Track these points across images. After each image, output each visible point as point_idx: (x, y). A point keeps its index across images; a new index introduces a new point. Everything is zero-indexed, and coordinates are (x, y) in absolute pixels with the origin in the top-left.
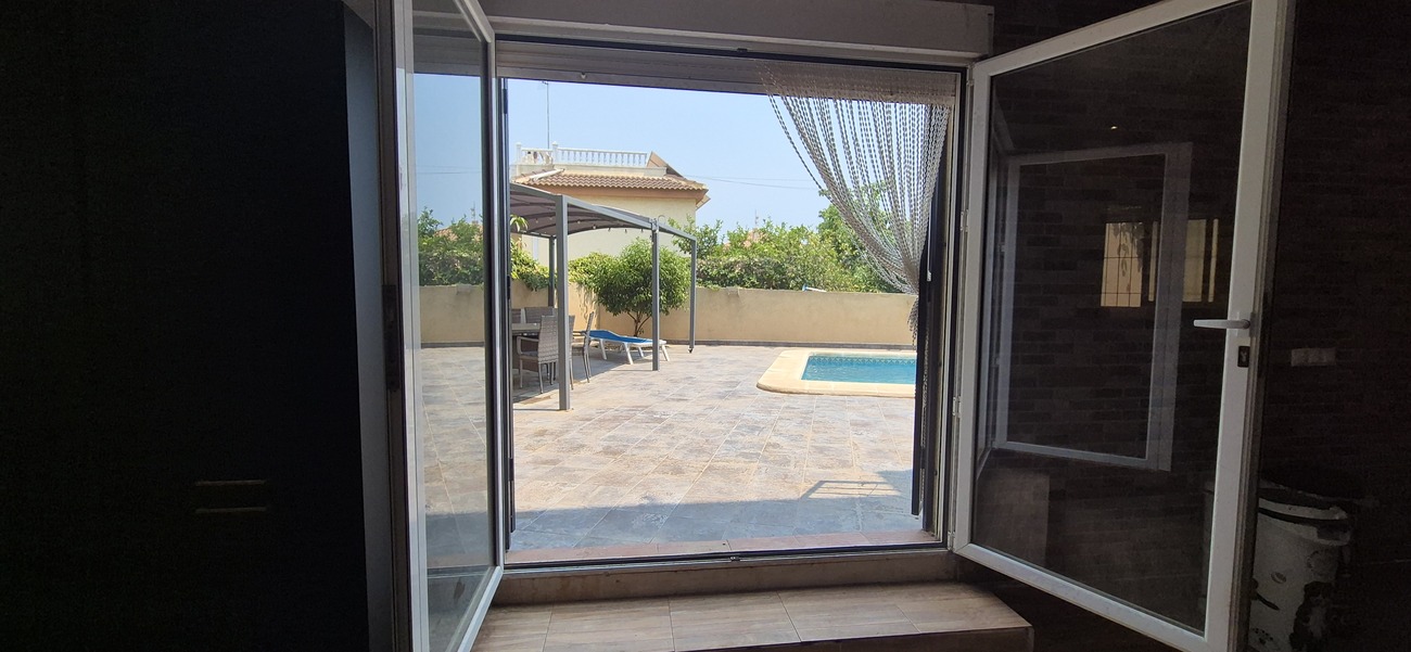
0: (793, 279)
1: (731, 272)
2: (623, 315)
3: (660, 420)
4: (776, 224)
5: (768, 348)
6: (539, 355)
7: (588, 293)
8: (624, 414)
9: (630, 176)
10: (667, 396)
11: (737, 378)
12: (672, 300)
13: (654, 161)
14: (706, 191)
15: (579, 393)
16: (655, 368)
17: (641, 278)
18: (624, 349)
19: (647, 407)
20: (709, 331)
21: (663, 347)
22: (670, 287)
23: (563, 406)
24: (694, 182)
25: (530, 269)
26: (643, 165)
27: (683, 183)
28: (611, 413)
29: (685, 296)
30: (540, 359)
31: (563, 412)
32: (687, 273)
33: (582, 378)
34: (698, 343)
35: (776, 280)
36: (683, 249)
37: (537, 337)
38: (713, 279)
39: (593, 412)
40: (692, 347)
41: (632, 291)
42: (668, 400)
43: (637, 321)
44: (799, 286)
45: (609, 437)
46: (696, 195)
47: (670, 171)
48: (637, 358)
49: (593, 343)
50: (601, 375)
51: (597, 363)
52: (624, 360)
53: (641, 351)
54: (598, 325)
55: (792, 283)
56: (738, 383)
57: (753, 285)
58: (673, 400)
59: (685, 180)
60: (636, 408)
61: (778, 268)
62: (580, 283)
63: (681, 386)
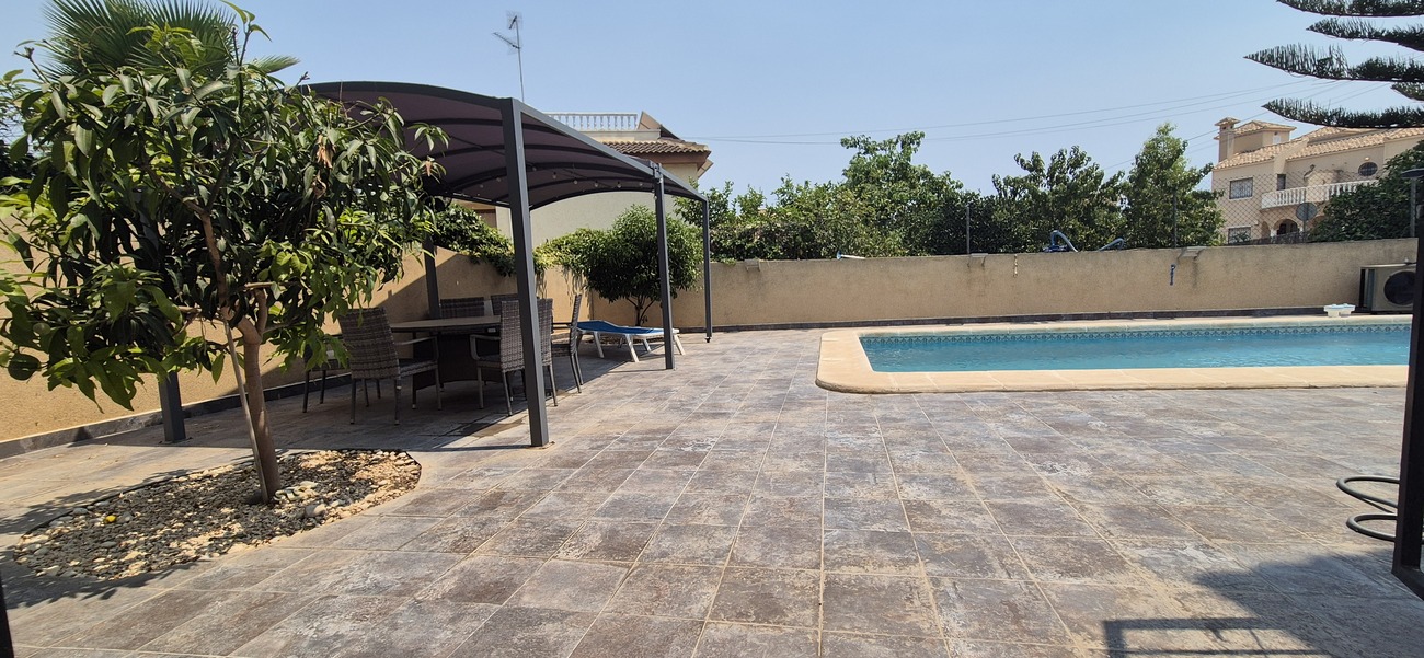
0: (825, 245)
1: (748, 242)
2: (621, 301)
3: (695, 458)
4: (798, 182)
5: (800, 332)
6: (504, 359)
7: (577, 276)
8: (635, 448)
9: (619, 141)
10: (695, 409)
11: (784, 374)
12: (681, 279)
13: (645, 121)
14: (708, 153)
15: (564, 412)
16: (669, 365)
17: (640, 253)
18: (625, 342)
19: (668, 431)
20: (726, 314)
21: (676, 336)
22: (678, 263)
23: (537, 439)
24: (694, 144)
25: (500, 250)
26: (633, 128)
27: (681, 146)
28: (613, 446)
29: (697, 273)
30: (504, 366)
31: (536, 450)
32: (697, 245)
33: (570, 386)
34: (716, 330)
35: (803, 249)
36: (687, 219)
37: (498, 334)
38: (728, 252)
39: (584, 446)
40: (709, 335)
41: (631, 267)
42: (698, 416)
43: (638, 308)
44: (833, 254)
45: (615, 503)
46: (696, 158)
47: (665, 133)
48: (642, 354)
49: (585, 338)
50: (598, 381)
51: (588, 363)
52: (628, 358)
53: (647, 344)
54: (592, 315)
55: (824, 251)
56: (788, 381)
57: (776, 256)
58: (705, 415)
59: (683, 142)
60: (652, 435)
61: (806, 233)
62: (566, 266)
63: (711, 390)
